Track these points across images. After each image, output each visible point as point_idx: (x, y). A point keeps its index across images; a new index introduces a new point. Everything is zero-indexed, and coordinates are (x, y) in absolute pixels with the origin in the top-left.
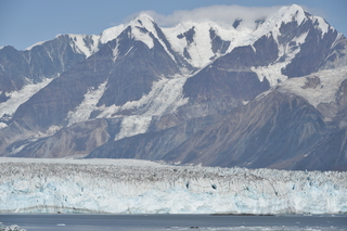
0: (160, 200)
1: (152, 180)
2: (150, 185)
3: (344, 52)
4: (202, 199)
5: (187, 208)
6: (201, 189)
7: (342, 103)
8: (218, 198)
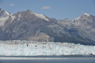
0: (21, 51)
1: (16, 44)
2: (16, 46)
3: (3, 13)
4: (34, 51)
5: (30, 54)
6: (32, 47)
7: (6, 26)
8: (38, 50)
